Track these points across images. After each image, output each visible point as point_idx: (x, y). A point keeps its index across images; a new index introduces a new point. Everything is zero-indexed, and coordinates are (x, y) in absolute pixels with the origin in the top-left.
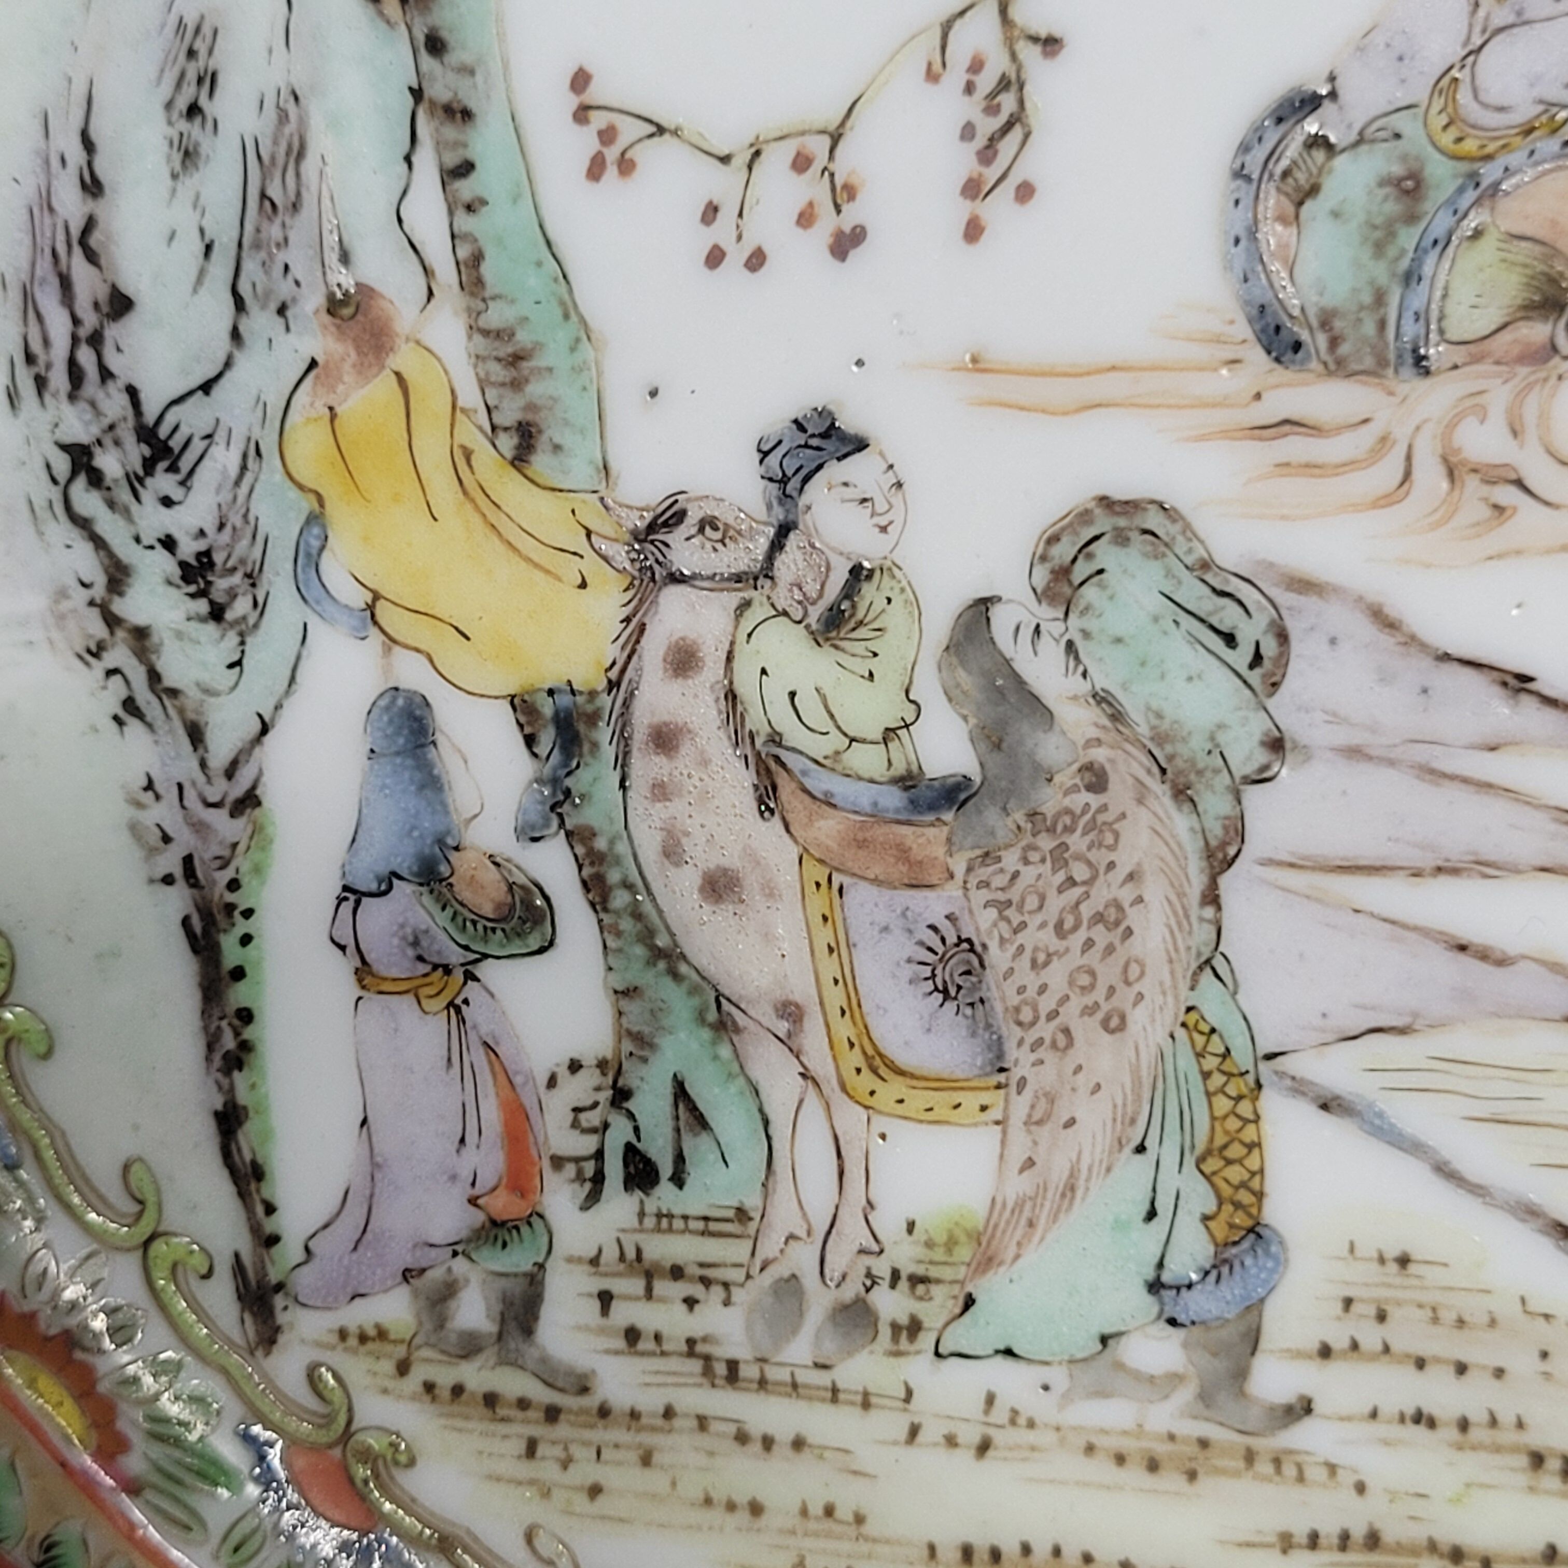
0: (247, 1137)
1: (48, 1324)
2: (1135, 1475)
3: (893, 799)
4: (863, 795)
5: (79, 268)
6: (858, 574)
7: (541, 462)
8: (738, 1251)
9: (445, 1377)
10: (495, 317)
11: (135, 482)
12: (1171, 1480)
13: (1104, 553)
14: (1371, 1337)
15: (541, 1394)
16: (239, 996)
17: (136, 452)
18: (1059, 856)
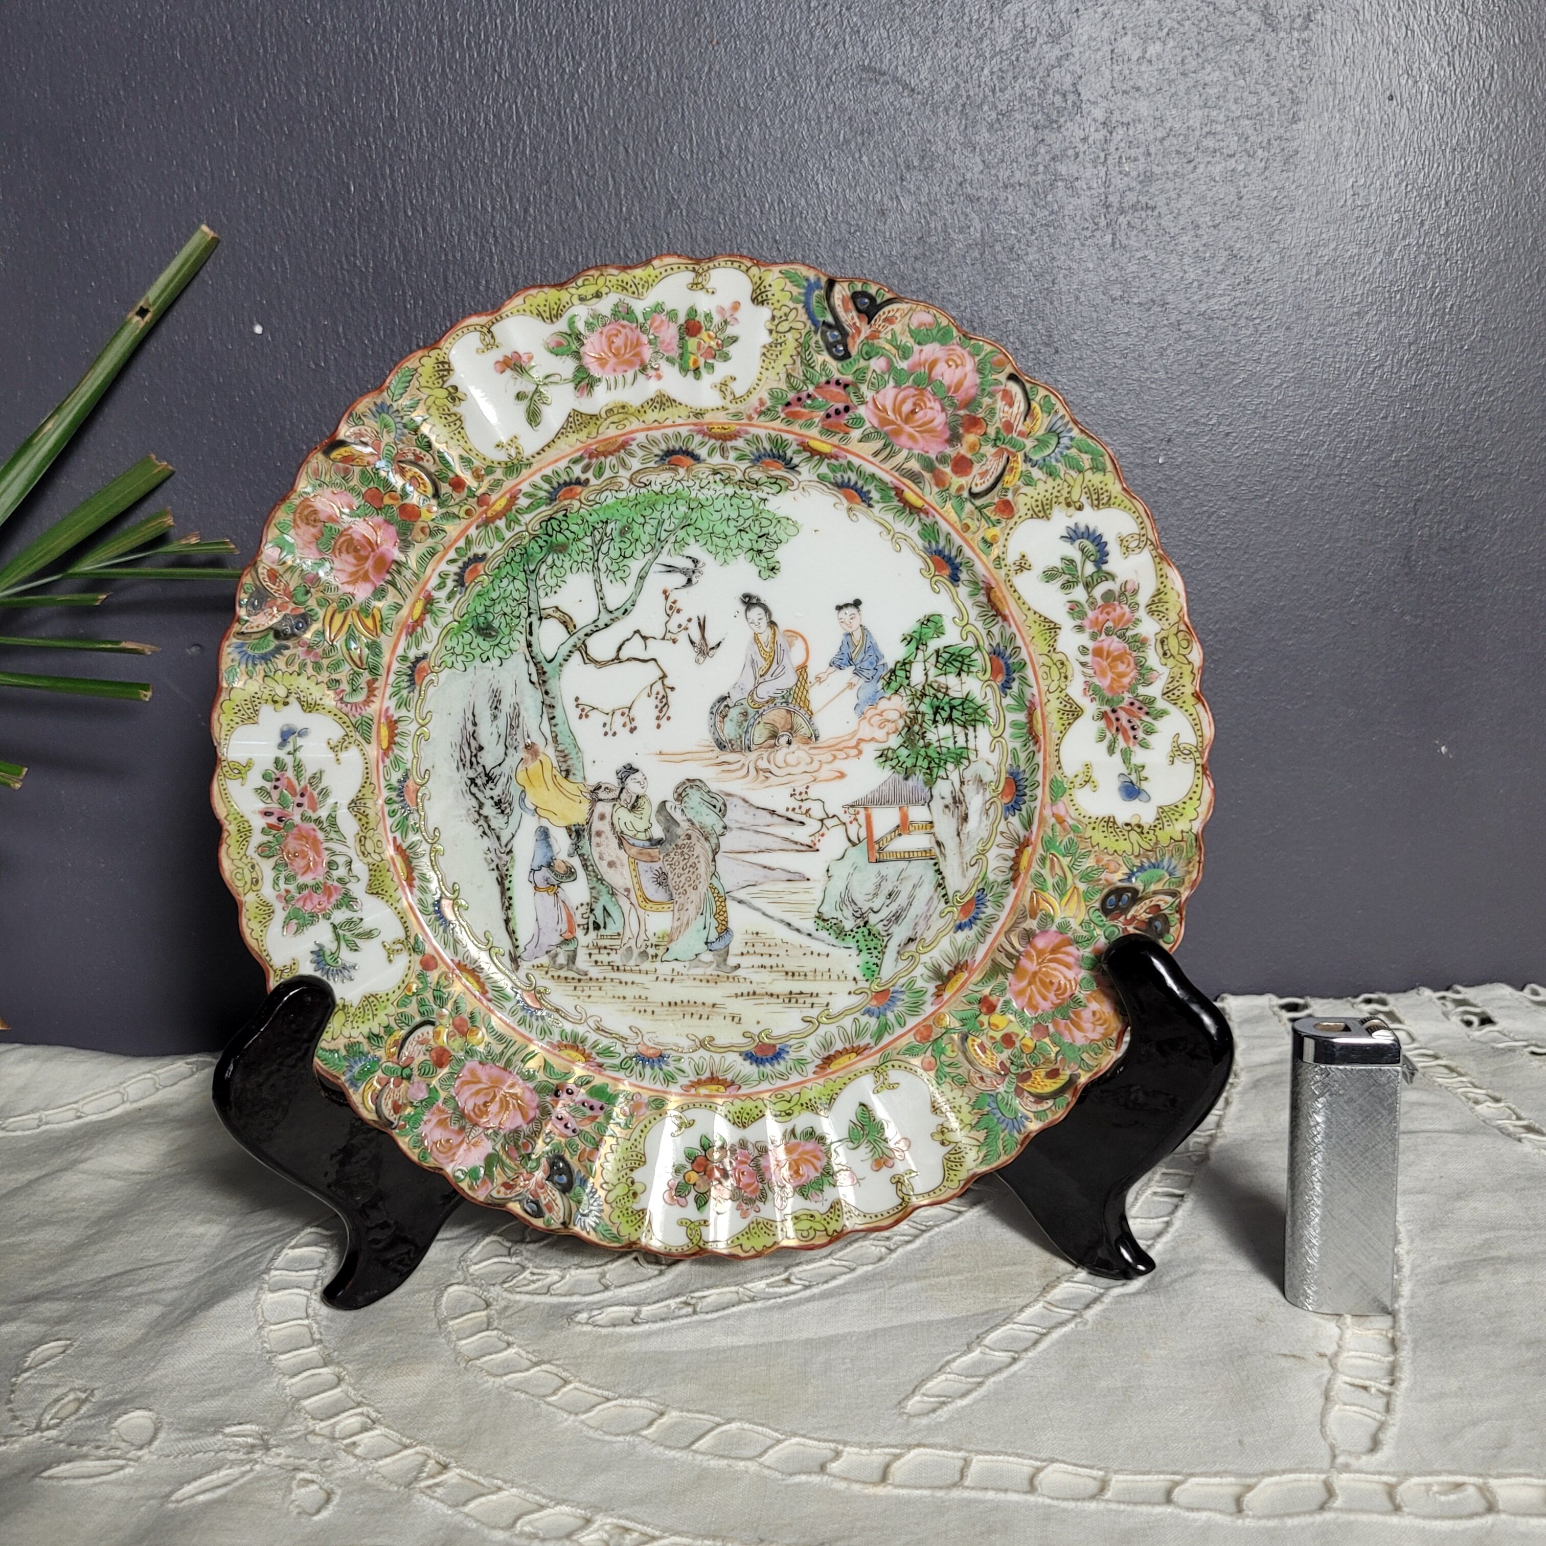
0: (511, 924)
1: (470, 967)
2: (704, 984)
3: (647, 844)
4: (641, 843)
5: (472, 741)
6: (638, 797)
7: (571, 777)
8: (618, 942)
9: (556, 974)
10: (560, 748)
11: (485, 785)
12: (712, 984)
13: (689, 790)
14: (751, 950)
15: (577, 976)
16: (509, 894)
17: (485, 779)
18: (682, 854)
